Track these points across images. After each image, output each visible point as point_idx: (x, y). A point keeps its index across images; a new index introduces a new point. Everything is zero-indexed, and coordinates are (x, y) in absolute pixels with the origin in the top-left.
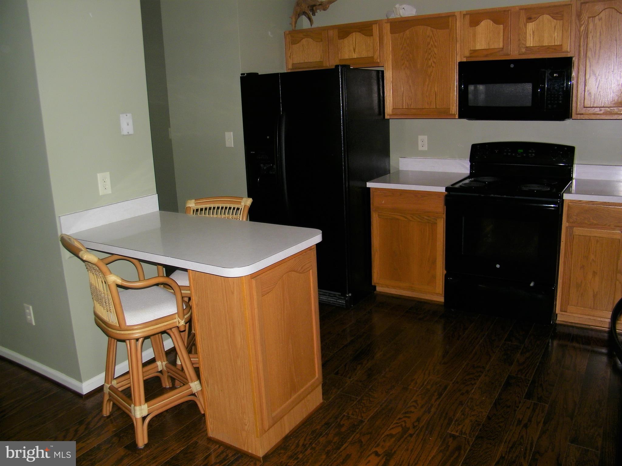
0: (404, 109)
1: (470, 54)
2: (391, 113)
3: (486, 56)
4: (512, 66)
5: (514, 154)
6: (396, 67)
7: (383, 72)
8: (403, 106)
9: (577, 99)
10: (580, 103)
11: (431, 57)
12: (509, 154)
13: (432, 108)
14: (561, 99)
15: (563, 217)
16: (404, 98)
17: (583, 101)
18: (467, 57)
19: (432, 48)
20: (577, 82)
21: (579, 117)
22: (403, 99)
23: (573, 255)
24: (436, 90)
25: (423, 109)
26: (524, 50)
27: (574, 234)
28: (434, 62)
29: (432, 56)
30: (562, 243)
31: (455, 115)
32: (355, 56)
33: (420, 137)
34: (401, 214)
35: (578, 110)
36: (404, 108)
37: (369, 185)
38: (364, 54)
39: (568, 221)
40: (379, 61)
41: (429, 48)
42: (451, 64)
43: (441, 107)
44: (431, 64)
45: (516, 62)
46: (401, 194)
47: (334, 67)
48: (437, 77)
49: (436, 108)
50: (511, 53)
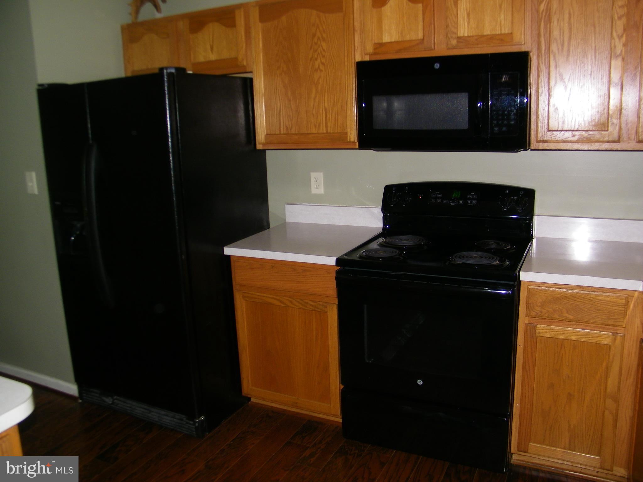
0: (282, 134)
1: (375, 49)
2: (263, 141)
3: (399, 51)
4: (437, 66)
5: (445, 201)
6: (269, 72)
7: (251, 80)
8: (280, 131)
9: (537, 117)
10: (542, 123)
11: (318, 56)
12: (439, 201)
13: (322, 132)
14: (512, 117)
15: (520, 308)
16: (281, 118)
17: (546, 121)
18: (370, 55)
19: (319, 42)
20: (537, 92)
21: (541, 146)
22: (280, 120)
23: (536, 367)
24: (326, 105)
25: (308, 134)
26: (454, 42)
27: (537, 335)
28: (323, 64)
29: (319, 54)
30: (518, 347)
31: (354, 143)
32: (213, 57)
33: (313, 175)
34: (274, 297)
35: (540, 136)
36: (282, 132)
37: (228, 251)
38: (226, 55)
39: (528, 315)
40: (245, 63)
41: (315, 42)
42: (347, 65)
43: (334, 132)
44: (319, 66)
45: (444, 60)
46: (273, 266)
47: (157, 71)
48: (327, 85)
49: (327, 133)
50: (436, 47)
